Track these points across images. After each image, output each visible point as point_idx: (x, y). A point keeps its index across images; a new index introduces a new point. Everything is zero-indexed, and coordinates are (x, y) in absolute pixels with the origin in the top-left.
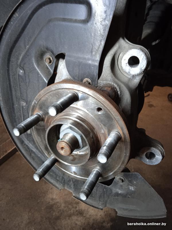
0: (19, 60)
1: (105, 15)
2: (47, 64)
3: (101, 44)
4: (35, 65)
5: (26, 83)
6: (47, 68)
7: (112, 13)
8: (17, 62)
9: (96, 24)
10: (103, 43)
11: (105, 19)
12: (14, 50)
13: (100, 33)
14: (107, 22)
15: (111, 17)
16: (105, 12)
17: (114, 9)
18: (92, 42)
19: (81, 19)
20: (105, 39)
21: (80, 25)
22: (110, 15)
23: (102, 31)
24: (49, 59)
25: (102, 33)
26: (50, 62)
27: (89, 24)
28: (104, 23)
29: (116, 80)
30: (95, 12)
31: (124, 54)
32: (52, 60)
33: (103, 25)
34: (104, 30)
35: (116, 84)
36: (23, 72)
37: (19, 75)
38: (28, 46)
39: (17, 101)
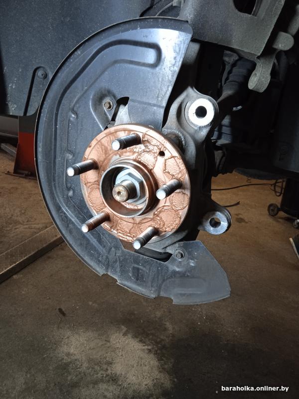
0: (73, 102)
1: (174, 61)
2: (105, 109)
3: (168, 89)
4: (91, 109)
5: (78, 130)
6: (105, 114)
7: (182, 60)
8: (70, 105)
9: (164, 69)
10: (170, 89)
11: (174, 65)
12: (68, 92)
13: (168, 79)
14: (175, 68)
15: (180, 63)
16: (175, 58)
17: (183, 56)
18: (159, 87)
19: (149, 63)
20: (173, 85)
21: (148, 69)
22: (179, 62)
23: (170, 77)
24: (109, 103)
25: (170, 79)
26: (110, 107)
27: (157, 69)
28: (172, 69)
29: (182, 130)
30: (165, 58)
31: (192, 103)
32: (112, 105)
33: (171, 71)
34: (173, 76)
35: (181, 133)
36: (76, 117)
37: (69, 120)
38: (86, 88)
39: (61, 153)
